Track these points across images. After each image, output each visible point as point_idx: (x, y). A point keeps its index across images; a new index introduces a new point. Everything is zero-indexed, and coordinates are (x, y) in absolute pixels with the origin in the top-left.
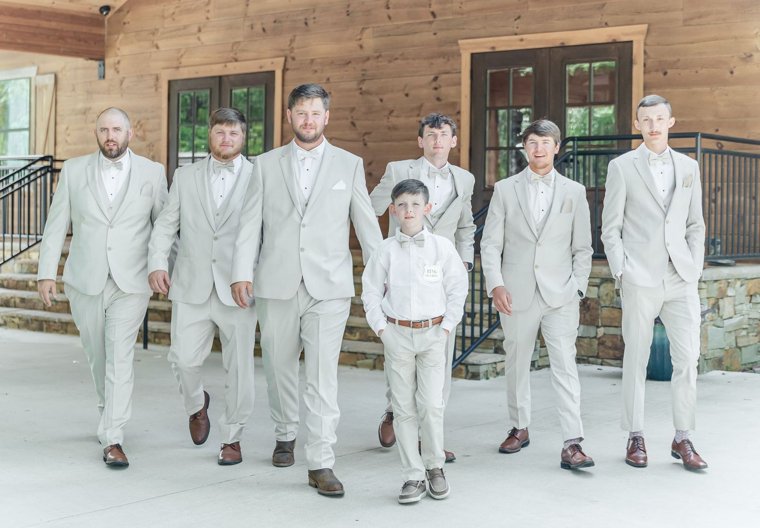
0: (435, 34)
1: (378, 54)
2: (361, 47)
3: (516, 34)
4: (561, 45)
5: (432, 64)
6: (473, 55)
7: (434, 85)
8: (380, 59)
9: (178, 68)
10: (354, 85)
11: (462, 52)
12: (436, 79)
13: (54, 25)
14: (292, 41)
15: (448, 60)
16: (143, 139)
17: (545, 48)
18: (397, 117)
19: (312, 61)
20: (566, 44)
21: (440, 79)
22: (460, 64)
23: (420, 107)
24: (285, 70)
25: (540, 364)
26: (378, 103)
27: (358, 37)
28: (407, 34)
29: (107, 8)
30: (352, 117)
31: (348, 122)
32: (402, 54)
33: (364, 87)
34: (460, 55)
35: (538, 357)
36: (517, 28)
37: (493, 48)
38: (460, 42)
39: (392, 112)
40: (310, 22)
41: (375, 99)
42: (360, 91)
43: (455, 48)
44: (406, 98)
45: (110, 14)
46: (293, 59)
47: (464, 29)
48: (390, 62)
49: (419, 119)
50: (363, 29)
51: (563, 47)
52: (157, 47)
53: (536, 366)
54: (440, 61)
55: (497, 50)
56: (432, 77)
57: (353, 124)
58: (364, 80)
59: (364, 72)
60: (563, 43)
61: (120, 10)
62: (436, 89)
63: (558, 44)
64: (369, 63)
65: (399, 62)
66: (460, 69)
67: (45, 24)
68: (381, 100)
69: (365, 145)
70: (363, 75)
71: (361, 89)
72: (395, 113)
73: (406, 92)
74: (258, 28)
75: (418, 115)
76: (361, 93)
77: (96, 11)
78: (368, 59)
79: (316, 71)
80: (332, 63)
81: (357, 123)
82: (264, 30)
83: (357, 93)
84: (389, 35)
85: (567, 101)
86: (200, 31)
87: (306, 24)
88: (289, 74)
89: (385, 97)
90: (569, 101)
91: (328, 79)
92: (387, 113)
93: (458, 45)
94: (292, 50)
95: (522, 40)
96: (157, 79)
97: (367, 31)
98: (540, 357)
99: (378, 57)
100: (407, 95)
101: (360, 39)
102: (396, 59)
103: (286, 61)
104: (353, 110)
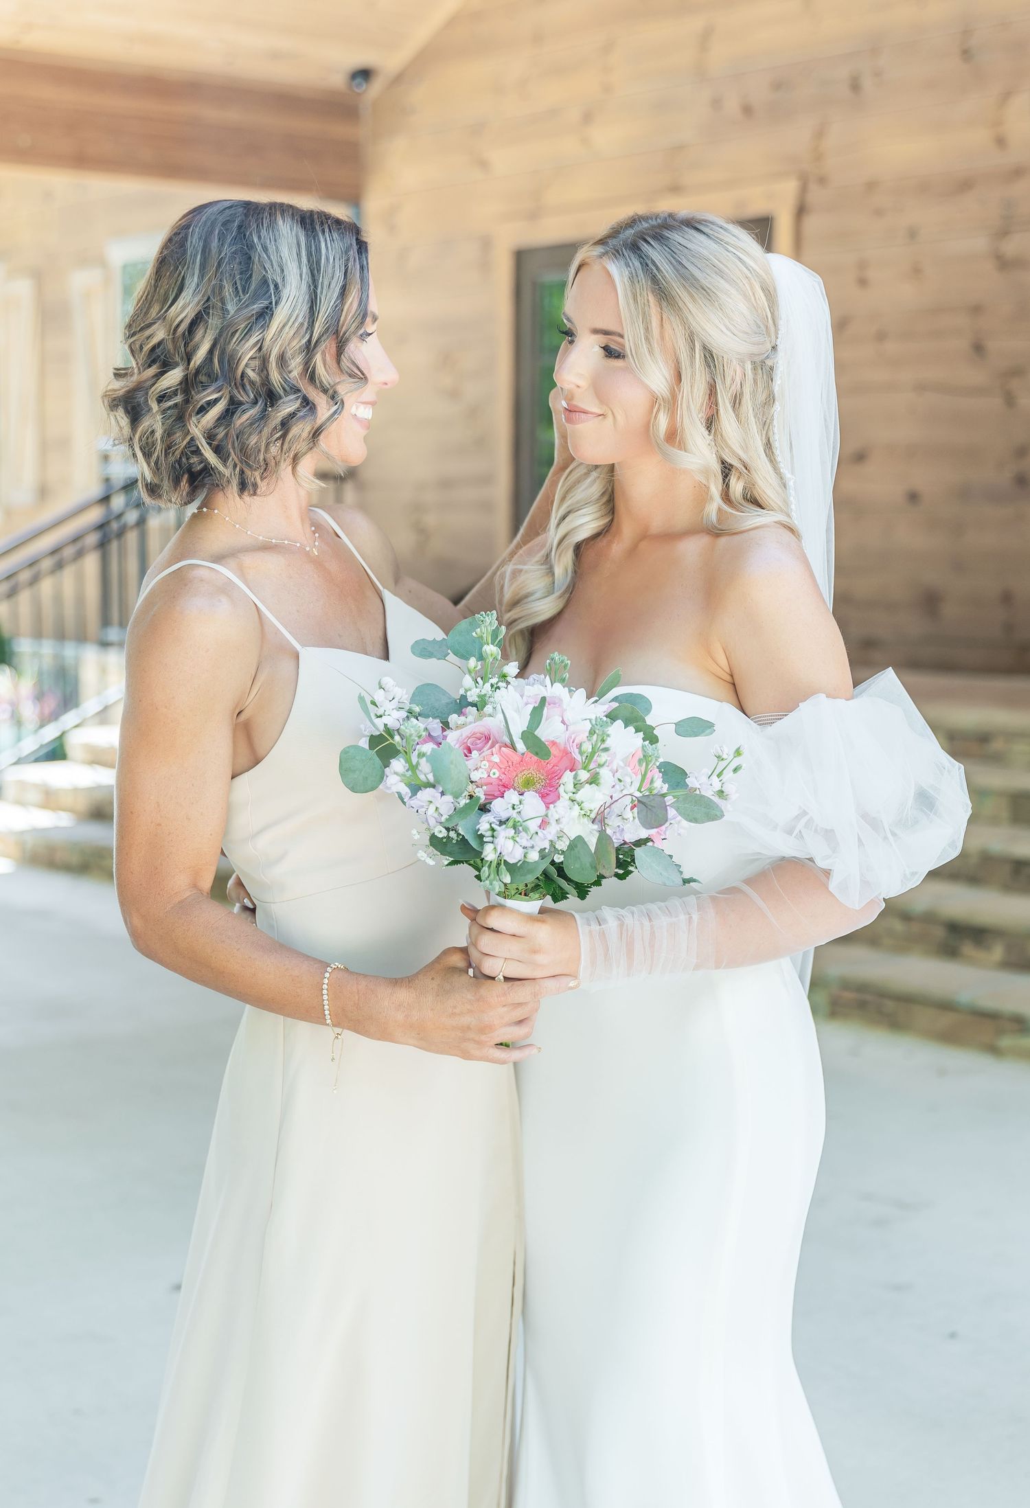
2: (1001, 142)
9: (534, 215)
10: (980, 243)
13: (233, 115)
14: (820, 134)
16: (454, 394)
19: (871, 186)
24: (801, 211)
27: (994, 117)
29: (364, 74)
30: (976, 331)
31: (964, 344)
33: (1011, 247)
40: (867, 83)
42: (996, 260)
45: (375, 89)
46: (822, 181)
50: (1007, 96)
52: (483, 164)
57: (979, 348)
58: (1004, 233)
59: (1006, 211)
61: (399, 79)
64: (1019, 187)
67: (211, 113)
69: (1010, 400)
70: (1006, 217)
71: (999, 254)
74: (732, 105)
76: (1000, 267)
77: (338, 80)
78: (1018, 172)
79: (879, 213)
80: (924, 187)
81: (990, 345)
82: (747, 110)
83: (990, 266)
86: (587, 118)
87: (855, 86)
88: (812, 223)
94: (818, 157)
96: (486, 244)
97: (1018, 101)
101: (998, 122)
103: (803, 190)
104: (976, 310)
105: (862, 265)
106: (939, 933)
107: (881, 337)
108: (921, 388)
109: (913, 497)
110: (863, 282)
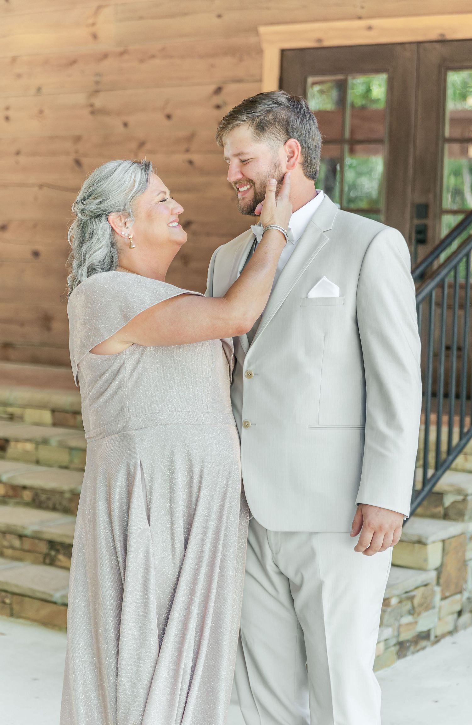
0: (219, 16)
1: (121, 49)
2: (95, 36)
3: (360, 18)
4: (440, 38)
5: (213, 66)
6: (283, 52)
7: (217, 100)
8: (126, 57)
10: (81, 98)
11: (265, 46)
12: (218, 90)
15: (241, 60)
17: (411, 43)
18: (151, 152)
19: (14, 59)
20: (450, 36)
21: (224, 91)
22: (261, 67)
23: (191, 137)
25: (439, 632)
26: (121, 129)
27: (91, 21)
28: (172, 16)
30: (77, 152)
31: (69, 160)
32: (163, 49)
33: (98, 102)
34: (260, 52)
35: (436, 620)
36: (362, 8)
37: (320, 40)
38: (262, 30)
39: (142, 144)
41: (116, 123)
42: (90, 109)
43: (253, 40)
44: (166, 122)
47: (268, 8)
48: (142, 61)
49: (188, 156)
50: (99, 8)
51: (443, 42)
53: (432, 637)
54: (227, 61)
55: (327, 43)
56: (213, 88)
57: (78, 163)
58: (97, 92)
59: (97, 78)
60: (442, 35)
62: (218, 107)
63: (433, 36)
64: (106, 65)
65: (157, 62)
66: (261, 75)
68: (126, 125)
70: (97, 83)
71: (92, 105)
72: (147, 147)
73: (168, 111)
75: (187, 151)
76: (93, 113)
78: (105, 56)
79: (19, 76)
80: (46, 62)
81: (85, 161)
83: (86, 112)
84: (141, 18)
85: (447, 134)
89: (132, 119)
90: (450, 132)
91: (39, 89)
92: (133, 145)
93: (257, 33)
95: (370, 28)
97: (107, 12)
98: (440, 619)
99: (122, 54)
100: (169, 117)
101: (93, 24)
102: (153, 57)
104: (78, 139)
105: (7, 108)
106: (43, 548)
107: (18, 153)
108: (41, 186)
109: (36, 254)
110: (7, 118)
